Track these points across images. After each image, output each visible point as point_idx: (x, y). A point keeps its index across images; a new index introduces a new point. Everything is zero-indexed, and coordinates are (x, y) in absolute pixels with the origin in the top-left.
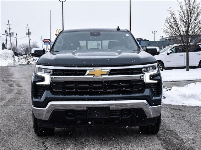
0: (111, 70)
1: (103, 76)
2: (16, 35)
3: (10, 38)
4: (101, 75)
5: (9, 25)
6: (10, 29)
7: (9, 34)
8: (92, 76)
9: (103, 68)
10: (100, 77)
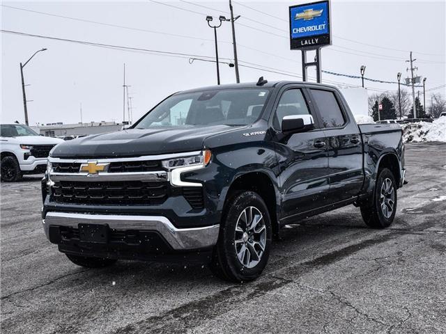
0: (111, 163)
1: (100, 174)
2: (424, 80)
3: (413, 88)
4: (98, 172)
5: (412, 61)
6: (412, 69)
7: (410, 80)
8: (86, 174)
9: (99, 161)
10: (96, 175)
